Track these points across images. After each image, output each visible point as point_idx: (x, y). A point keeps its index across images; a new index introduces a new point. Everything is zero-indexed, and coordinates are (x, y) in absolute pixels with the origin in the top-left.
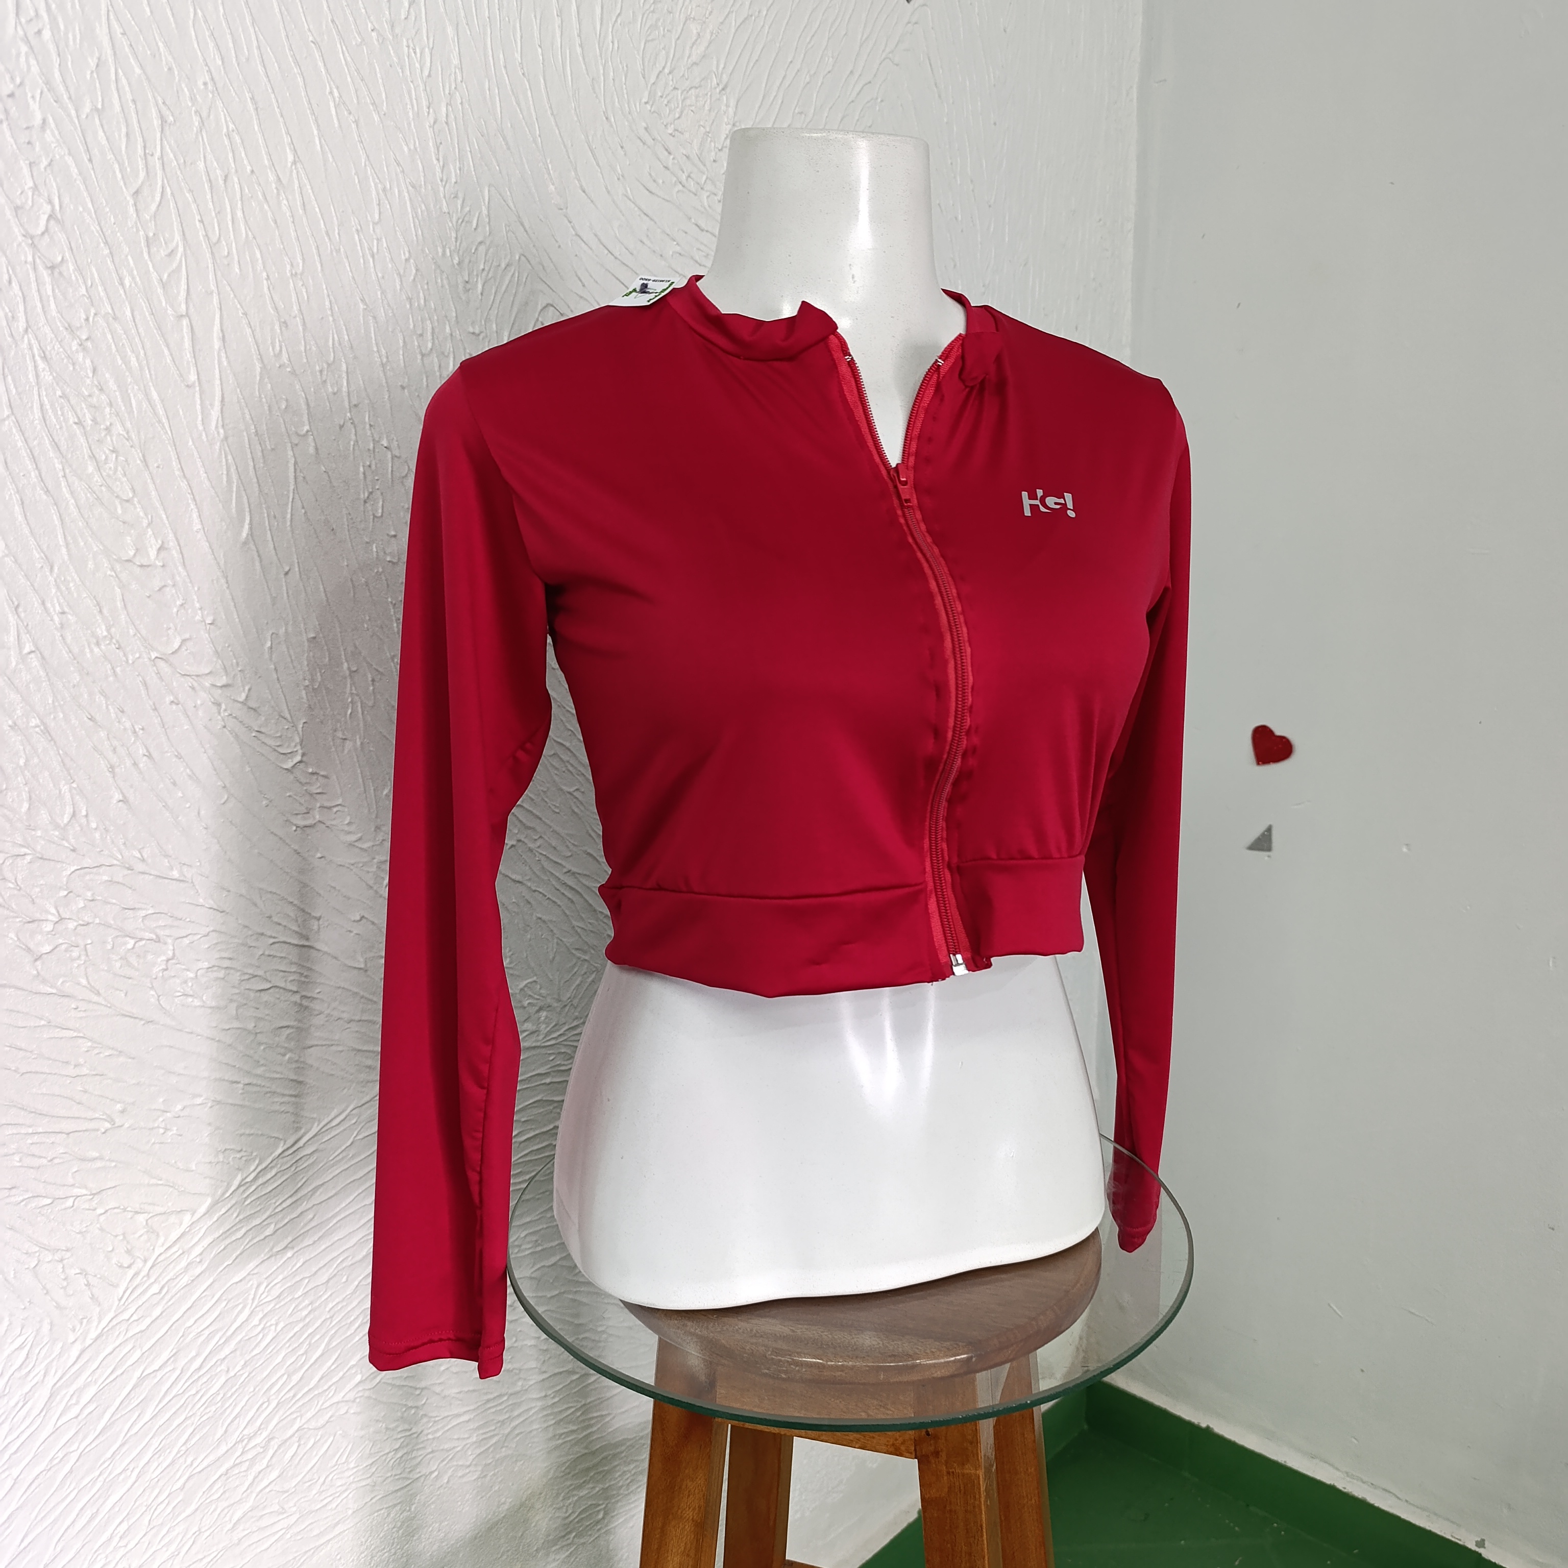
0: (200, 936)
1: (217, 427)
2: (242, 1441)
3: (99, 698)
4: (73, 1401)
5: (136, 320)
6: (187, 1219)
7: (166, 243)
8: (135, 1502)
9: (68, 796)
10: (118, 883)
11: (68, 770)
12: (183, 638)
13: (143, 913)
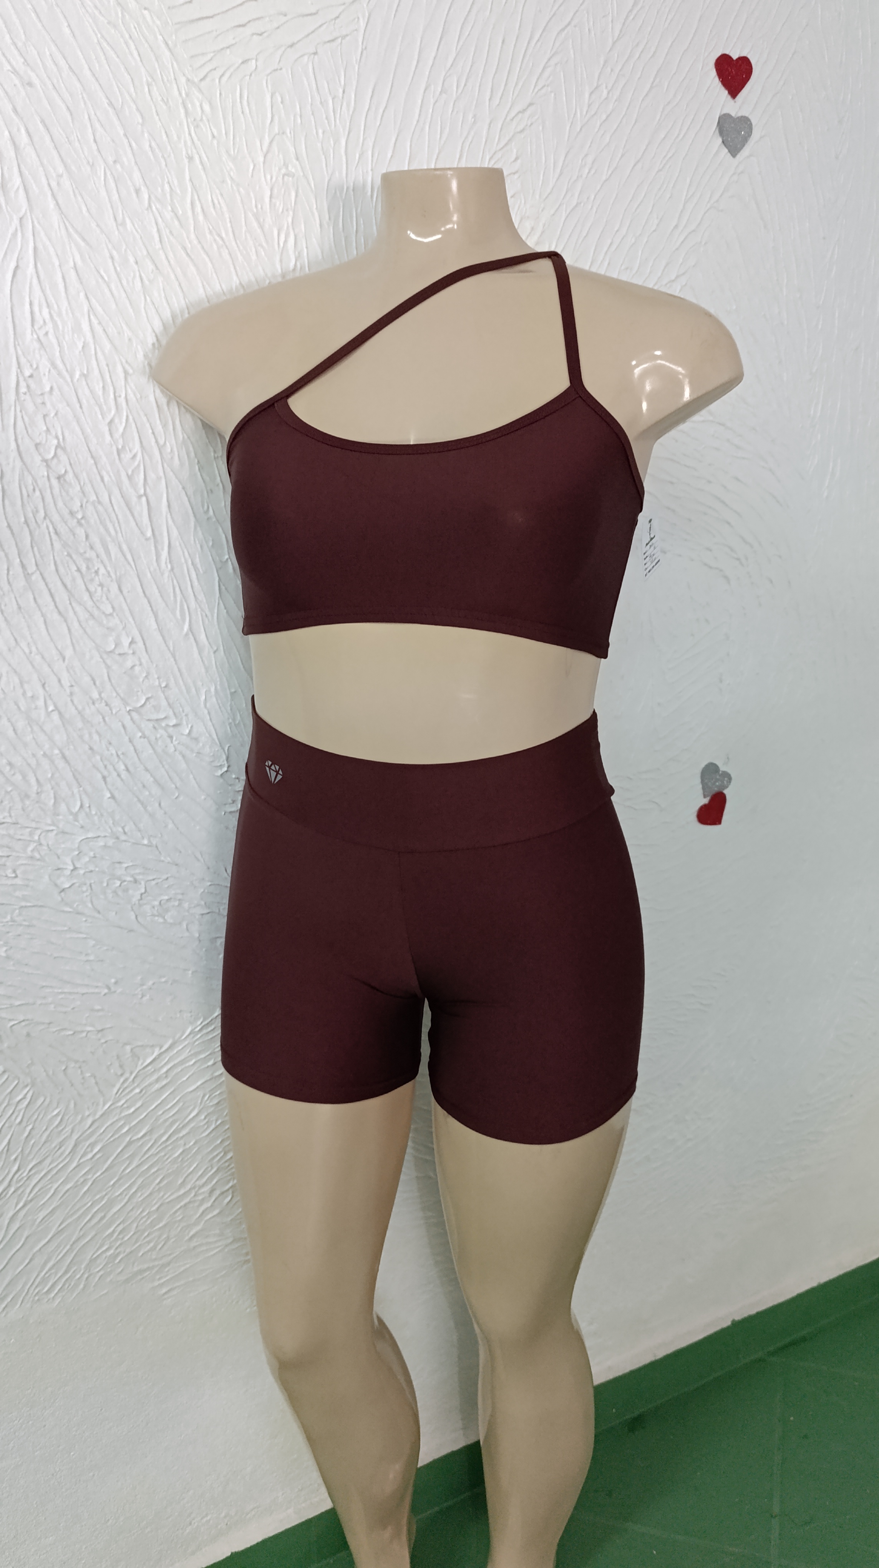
0: (161, 880)
1: (166, 563)
2: (194, 1188)
3: (96, 737)
4: (89, 1149)
5: (113, 502)
6: (157, 1052)
7: (130, 451)
8: (128, 1213)
9: (77, 796)
10: (109, 847)
11: (77, 780)
12: (147, 696)
13: (126, 865)
